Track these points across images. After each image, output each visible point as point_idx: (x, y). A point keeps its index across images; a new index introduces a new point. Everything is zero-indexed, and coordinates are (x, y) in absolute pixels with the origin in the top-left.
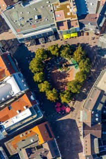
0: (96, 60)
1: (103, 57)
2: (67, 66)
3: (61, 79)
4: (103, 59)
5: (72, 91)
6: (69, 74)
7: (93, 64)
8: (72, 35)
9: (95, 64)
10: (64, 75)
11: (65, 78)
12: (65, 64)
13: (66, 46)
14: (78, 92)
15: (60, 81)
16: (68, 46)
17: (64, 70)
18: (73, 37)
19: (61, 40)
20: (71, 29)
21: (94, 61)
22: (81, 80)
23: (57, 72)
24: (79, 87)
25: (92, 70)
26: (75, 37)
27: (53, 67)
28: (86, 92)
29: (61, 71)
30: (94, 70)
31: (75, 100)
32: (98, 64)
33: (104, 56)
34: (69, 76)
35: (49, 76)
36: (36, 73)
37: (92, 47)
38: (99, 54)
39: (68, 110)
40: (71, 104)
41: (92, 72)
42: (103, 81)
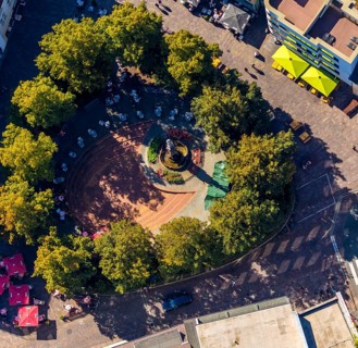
0: (304, 245)
1: (340, 259)
2: (184, 163)
3: (120, 187)
4: (338, 266)
5: (102, 264)
6: (161, 199)
7: (282, 249)
8: (312, 75)
9: (289, 255)
10: (141, 187)
11: (133, 198)
12: (185, 152)
13: (243, 88)
14: (120, 289)
15: (109, 193)
16: (250, 95)
17: (159, 167)
18: (309, 87)
19: (260, 57)
20: (316, 41)
21: (298, 241)
22: (171, 258)
23: (131, 152)
24: (140, 271)
25: (255, 266)
26: (319, 95)
27: (132, 121)
28: (157, 322)
29: (146, 163)
30: (264, 274)
31: (87, 309)
32: (298, 264)
33: (349, 258)
34: (154, 207)
35: (86, 137)
36: (47, 74)
37: (340, 183)
38: (338, 233)
39: (27, 315)
40: (59, 308)
41: (251, 272)
42: (238, 332)
